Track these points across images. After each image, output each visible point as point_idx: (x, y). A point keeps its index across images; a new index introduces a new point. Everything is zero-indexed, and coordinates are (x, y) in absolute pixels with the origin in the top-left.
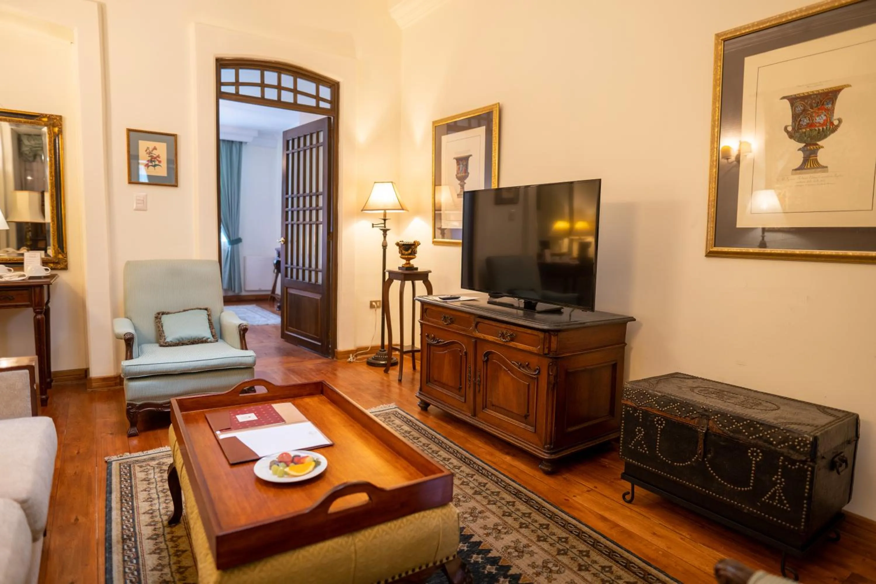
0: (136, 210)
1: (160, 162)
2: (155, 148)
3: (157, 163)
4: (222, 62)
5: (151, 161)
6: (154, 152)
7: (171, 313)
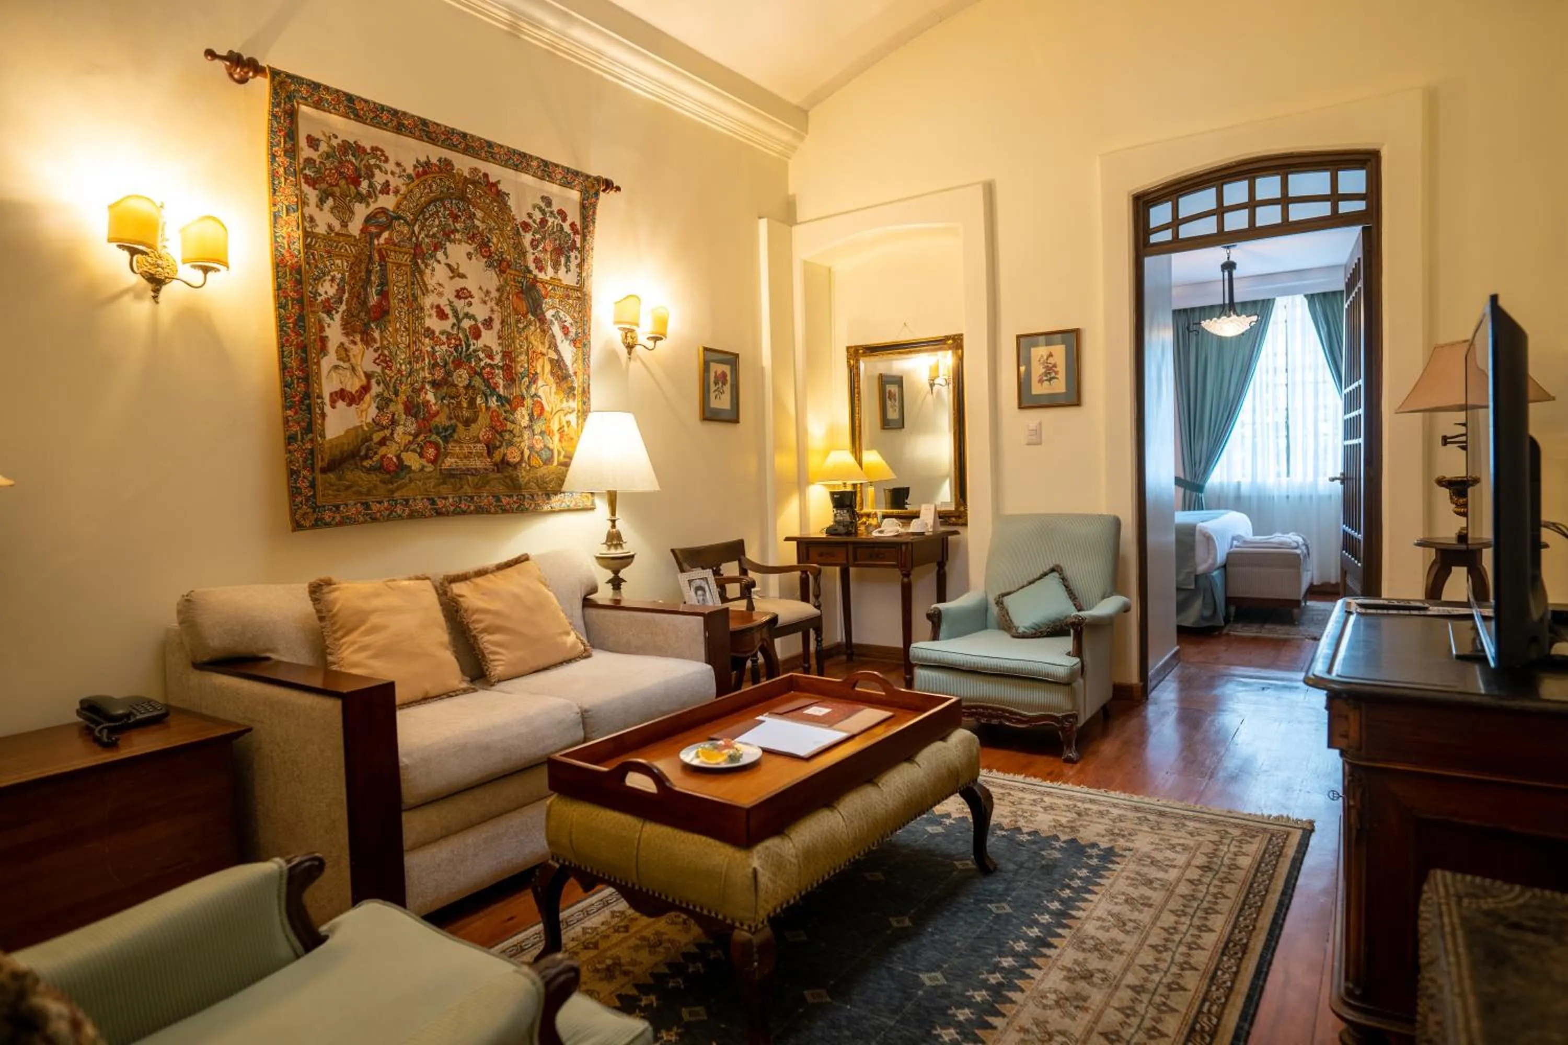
0: (1029, 444)
1: (1056, 373)
2: (1051, 355)
3: (1053, 375)
4: (1146, 198)
5: (1046, 374)
6: (1051, 360)
7: (1014, 592)
